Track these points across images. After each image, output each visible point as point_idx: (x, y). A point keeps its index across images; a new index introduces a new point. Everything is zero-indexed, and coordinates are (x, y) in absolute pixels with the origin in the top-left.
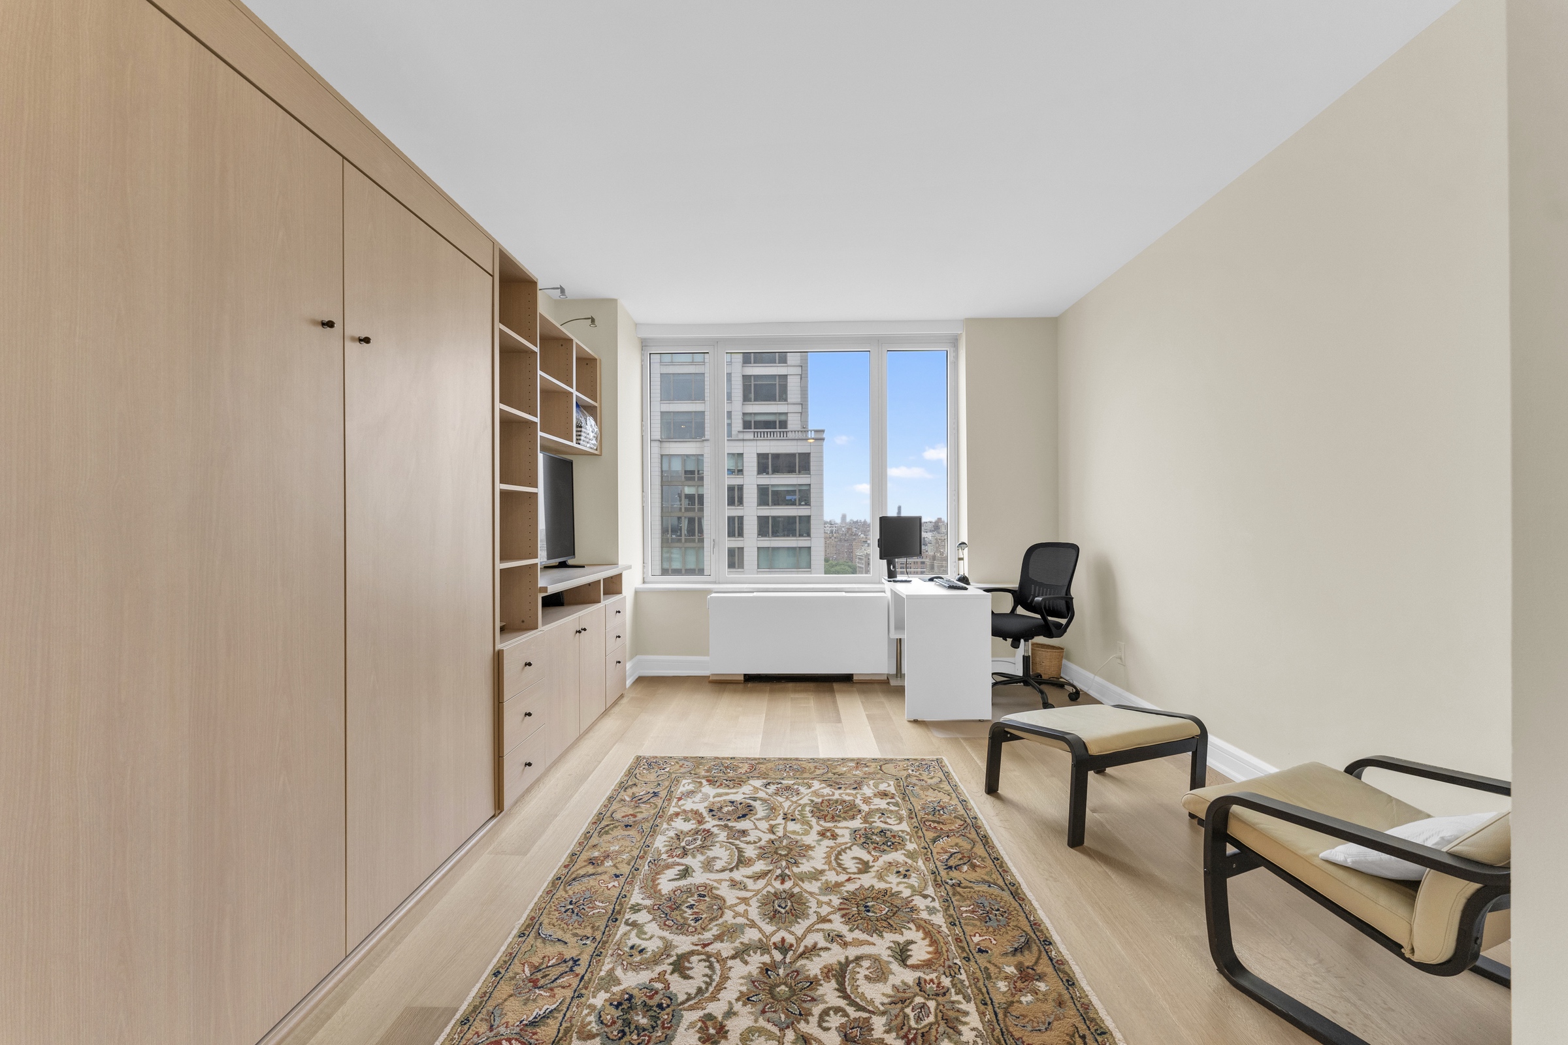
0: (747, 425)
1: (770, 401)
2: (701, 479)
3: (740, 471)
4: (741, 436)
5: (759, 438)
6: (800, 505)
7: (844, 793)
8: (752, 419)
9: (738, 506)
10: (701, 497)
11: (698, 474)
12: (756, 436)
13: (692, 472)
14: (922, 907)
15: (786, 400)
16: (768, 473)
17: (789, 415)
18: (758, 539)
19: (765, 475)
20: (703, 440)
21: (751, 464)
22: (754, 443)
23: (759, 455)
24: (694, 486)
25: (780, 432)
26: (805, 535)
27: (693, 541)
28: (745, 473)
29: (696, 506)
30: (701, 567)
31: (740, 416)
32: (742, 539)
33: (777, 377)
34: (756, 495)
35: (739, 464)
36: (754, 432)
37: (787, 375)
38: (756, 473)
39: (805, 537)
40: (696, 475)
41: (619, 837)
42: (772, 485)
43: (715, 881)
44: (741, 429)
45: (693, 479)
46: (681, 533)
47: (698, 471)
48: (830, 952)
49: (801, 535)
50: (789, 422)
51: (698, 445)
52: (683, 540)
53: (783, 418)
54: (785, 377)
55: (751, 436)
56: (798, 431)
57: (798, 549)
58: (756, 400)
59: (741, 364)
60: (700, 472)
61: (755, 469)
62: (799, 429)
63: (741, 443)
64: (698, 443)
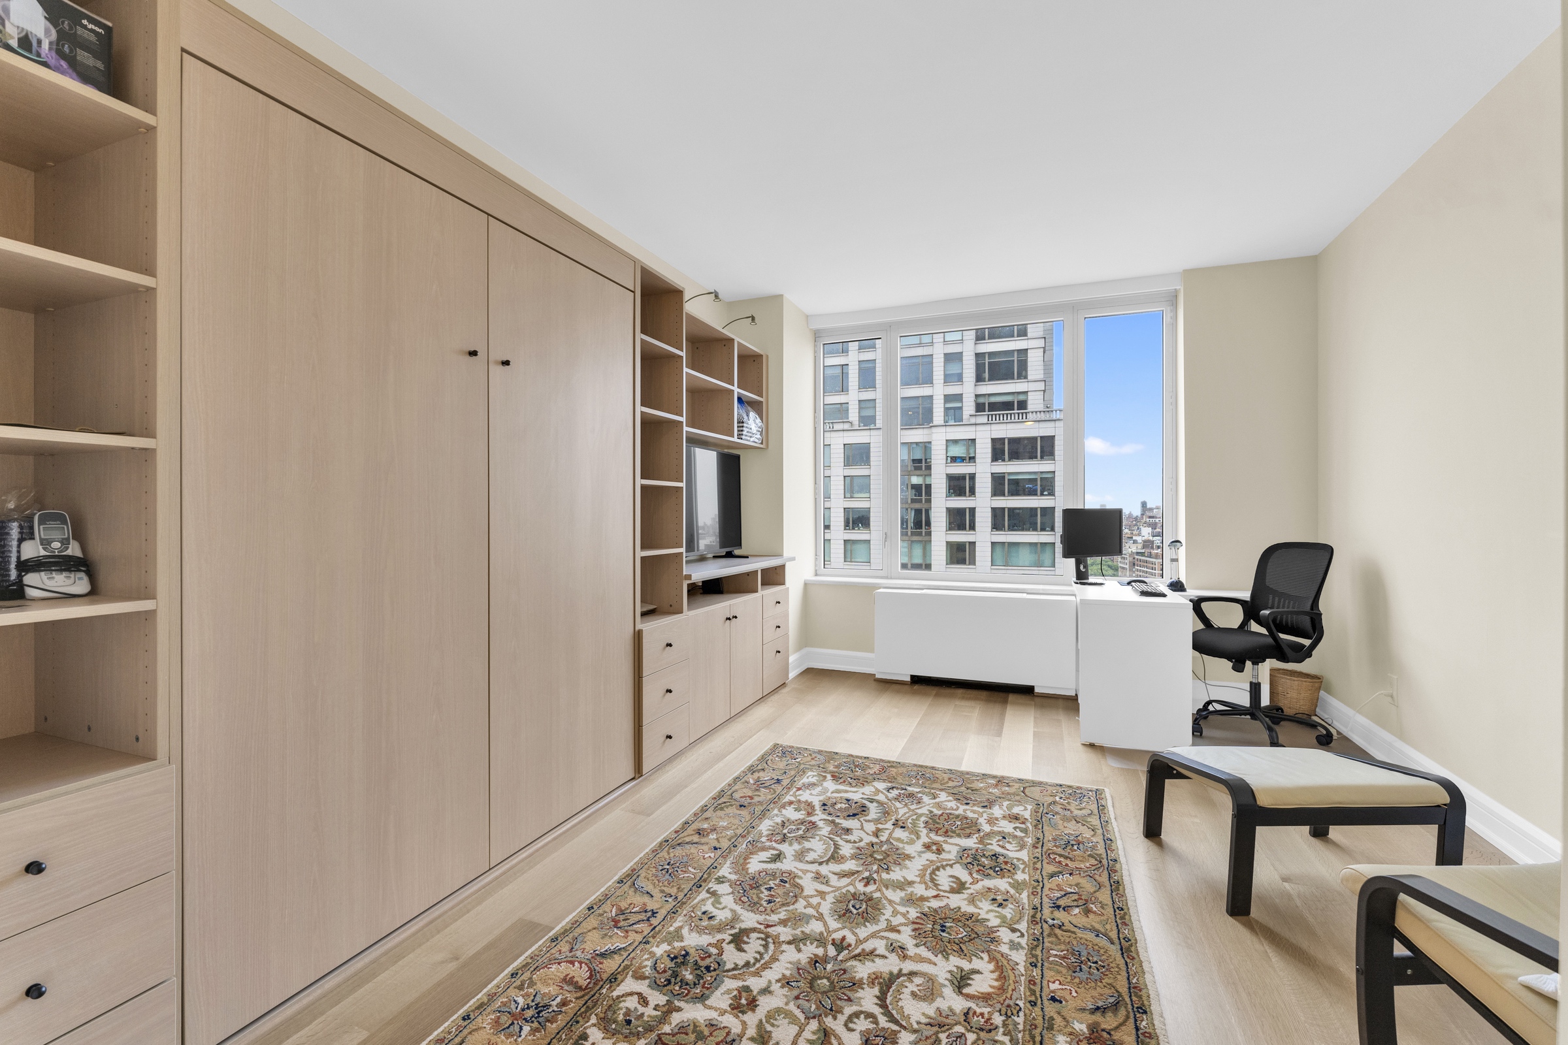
0: (980, 408)
1: (1006, 379)
2: (929, 468)
3: (972, 459)
4: (973, 420)
6: (1042, 494)
7: (969, 810)
8: (986, 401)
9: (970, 496)
10: (928, 487)
12: (990, 419)
13: (920, 461)
14: (1006, 940)
15: (1026, 377)
16: (1004, 460)
17: (1029, 393)
18: (992, 533)
19: (1000, 462)
20: (931, 426)
21: (984, 450)
22: (988, 427)
23: (994, 440)
24: (922, 475)
25: (1019, 414)
26: (1047, 529)
27: (920, 534)
28: (977, 460)
29: (924, 497)
30: (928, 562)
31: (973, 399)
32: (974, 532)
33: (1016, 353)
34: (989, 485)
35: (972, 451)
36: (988, 415)
37: (1027, 349)
38: (990, 460)
39: (1048, 531)
40: (923, 464)
41: (731, 815)
42: (1010, 474)
43: (801, 870)
44: (973, 412)
45: (920, 468)
46: (907, 526)
47: (926, 460)
48: (886, 961)
49: (1043, 529)
50: (1029, 402)
51: (926, 431)
52: (909, 533)
53: (1022, 397)
54: (1024, 352)
55: (984, 420)
56: (1040, 412)
57: (1039, 545)
58: (990, 380)
59: (973, 342)
60: (928, 460)
61: (989, 455)
62: (1042, 409)
63: (973, 428)
64: (925, 430)
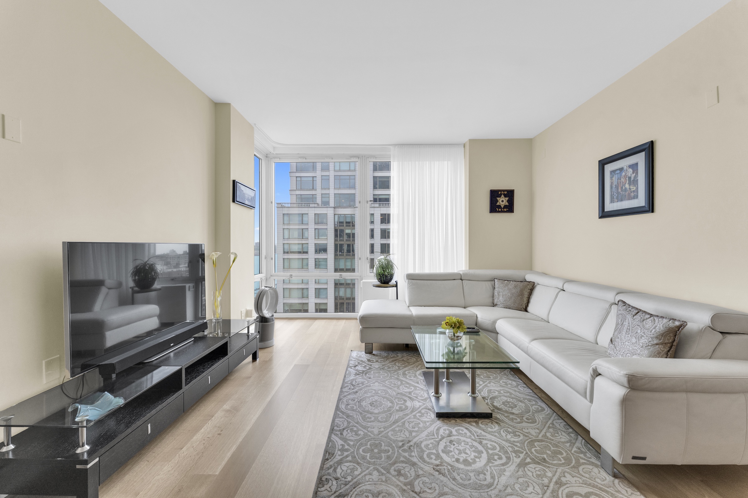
5: (382, 206)
11: (352, 223)
